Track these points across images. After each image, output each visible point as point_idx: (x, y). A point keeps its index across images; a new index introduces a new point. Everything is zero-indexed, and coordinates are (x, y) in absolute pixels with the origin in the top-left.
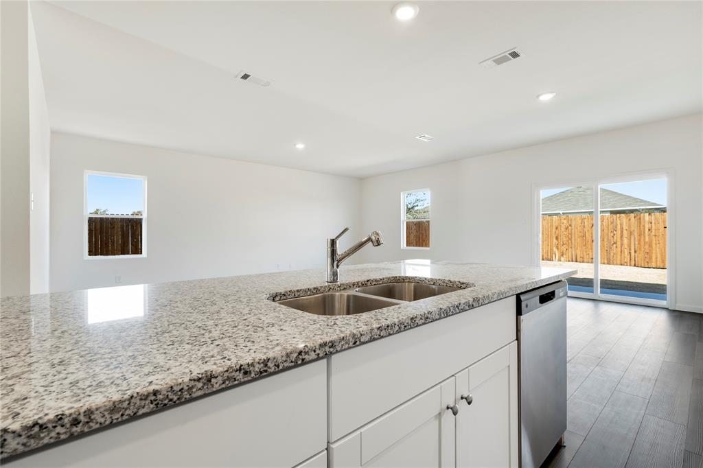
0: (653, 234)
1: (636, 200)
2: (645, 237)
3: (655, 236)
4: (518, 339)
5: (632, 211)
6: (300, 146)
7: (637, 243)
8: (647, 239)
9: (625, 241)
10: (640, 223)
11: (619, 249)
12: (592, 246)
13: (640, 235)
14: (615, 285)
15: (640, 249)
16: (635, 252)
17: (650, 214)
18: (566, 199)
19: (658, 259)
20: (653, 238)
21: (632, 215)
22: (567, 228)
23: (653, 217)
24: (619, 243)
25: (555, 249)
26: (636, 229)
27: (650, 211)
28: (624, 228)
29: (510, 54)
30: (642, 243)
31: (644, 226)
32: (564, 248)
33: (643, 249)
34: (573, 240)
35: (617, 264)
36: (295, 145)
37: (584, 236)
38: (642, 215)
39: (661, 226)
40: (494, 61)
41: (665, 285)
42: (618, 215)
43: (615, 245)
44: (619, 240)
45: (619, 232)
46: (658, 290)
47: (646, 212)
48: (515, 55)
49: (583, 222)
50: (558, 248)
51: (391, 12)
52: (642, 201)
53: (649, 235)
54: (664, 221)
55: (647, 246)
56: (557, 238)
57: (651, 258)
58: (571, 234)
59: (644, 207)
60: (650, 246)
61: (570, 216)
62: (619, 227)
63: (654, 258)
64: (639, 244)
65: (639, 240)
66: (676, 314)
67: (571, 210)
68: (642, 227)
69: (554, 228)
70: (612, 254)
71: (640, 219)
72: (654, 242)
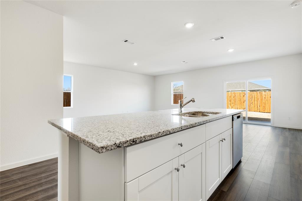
0: (266, 99)
1: (259, 86)
2: (263, 101)
3: (267, 100)
4: (232, 127)
5: (258, 90)
6: (135, 64)
7: (260, 103)
8: (264, 102)
9: (256, 102)
10: (261, 95)
11: (253, 105)
12: (243, 104)
13: (261, 100)
14: (252, 119)
15: (261, 105)
16: (260, 106)
17: (265, 92)
18: (233, 85)
19: (268, 109)
20: (266, 101)
21: (258, 92)
22: (234, 97)
23: (266, 93)
24: (253, 103)
25: (229, 105)
26: (260, 98)
27: (265, 90)
28: (256, 97)
29: (221, 38)
30: (262, 103)
31: (263, 96)
32: (232, 105)
33: (262, 106)
34: (236, 101)
35: (253, 111)
36: (134, 64)
37: (241, 100)
38: (262, 92)
39: (269, 96)
40: (215, 39)
41: (270, 119)
42: (253, 92)
43: (252, 104)
44: (253, 102)
45: (253, 98)
46: (268, 120)
47: (263, 91)
48: (222, 38)
49: (240, 95)
50: (230, 105)
51: (185, 25)
52: (262, 86)
53: (265, 100)
54: (270, 95)
55: (264, 104)
56: (230, 101)
57: (265, 109)
58: (235, 99)
59: (262, 89)
60: (265, 104)
61: (235, 92)
62: (253, 96)
63: (266, 109)
64: (261, 103)
65: (261, 102)
66: (274, 128)
67: (234, 89)
68: (262, 97)
69: (229, 97)
70: (251, 107)
71: (261, 93)
72: (266, 102)
